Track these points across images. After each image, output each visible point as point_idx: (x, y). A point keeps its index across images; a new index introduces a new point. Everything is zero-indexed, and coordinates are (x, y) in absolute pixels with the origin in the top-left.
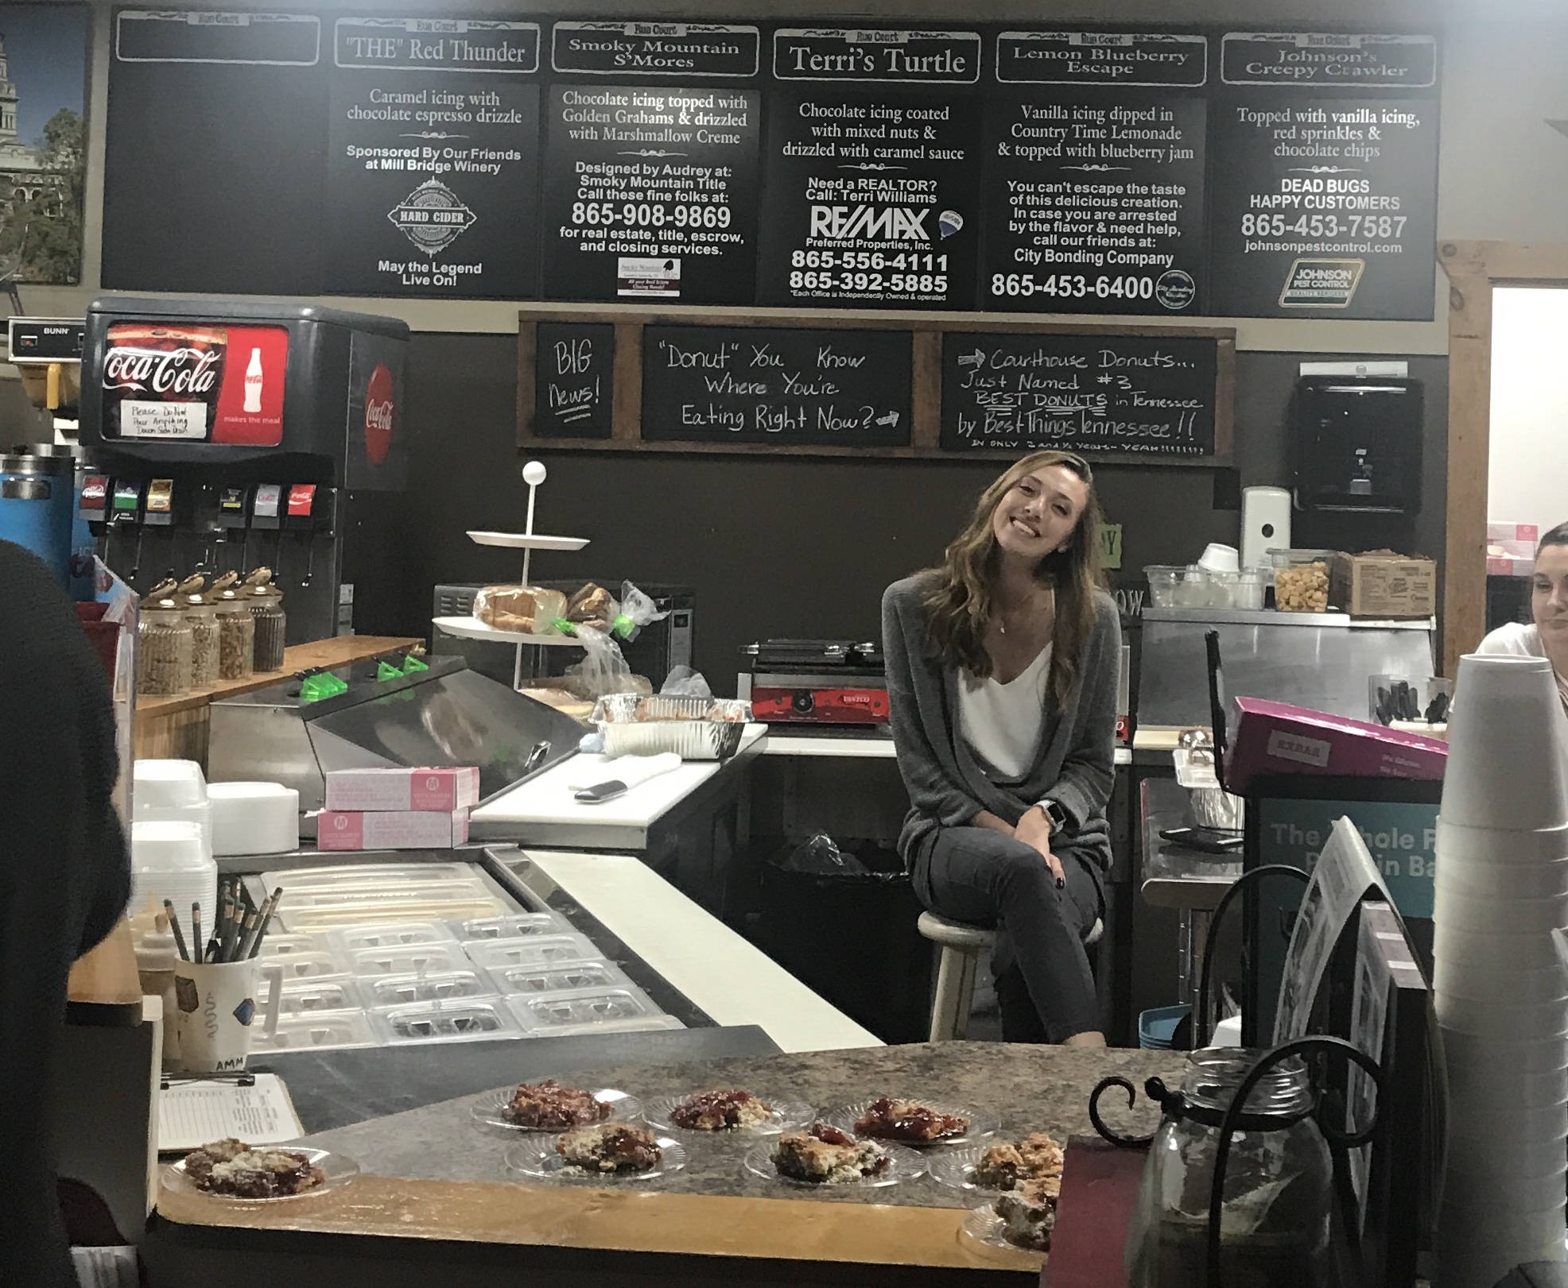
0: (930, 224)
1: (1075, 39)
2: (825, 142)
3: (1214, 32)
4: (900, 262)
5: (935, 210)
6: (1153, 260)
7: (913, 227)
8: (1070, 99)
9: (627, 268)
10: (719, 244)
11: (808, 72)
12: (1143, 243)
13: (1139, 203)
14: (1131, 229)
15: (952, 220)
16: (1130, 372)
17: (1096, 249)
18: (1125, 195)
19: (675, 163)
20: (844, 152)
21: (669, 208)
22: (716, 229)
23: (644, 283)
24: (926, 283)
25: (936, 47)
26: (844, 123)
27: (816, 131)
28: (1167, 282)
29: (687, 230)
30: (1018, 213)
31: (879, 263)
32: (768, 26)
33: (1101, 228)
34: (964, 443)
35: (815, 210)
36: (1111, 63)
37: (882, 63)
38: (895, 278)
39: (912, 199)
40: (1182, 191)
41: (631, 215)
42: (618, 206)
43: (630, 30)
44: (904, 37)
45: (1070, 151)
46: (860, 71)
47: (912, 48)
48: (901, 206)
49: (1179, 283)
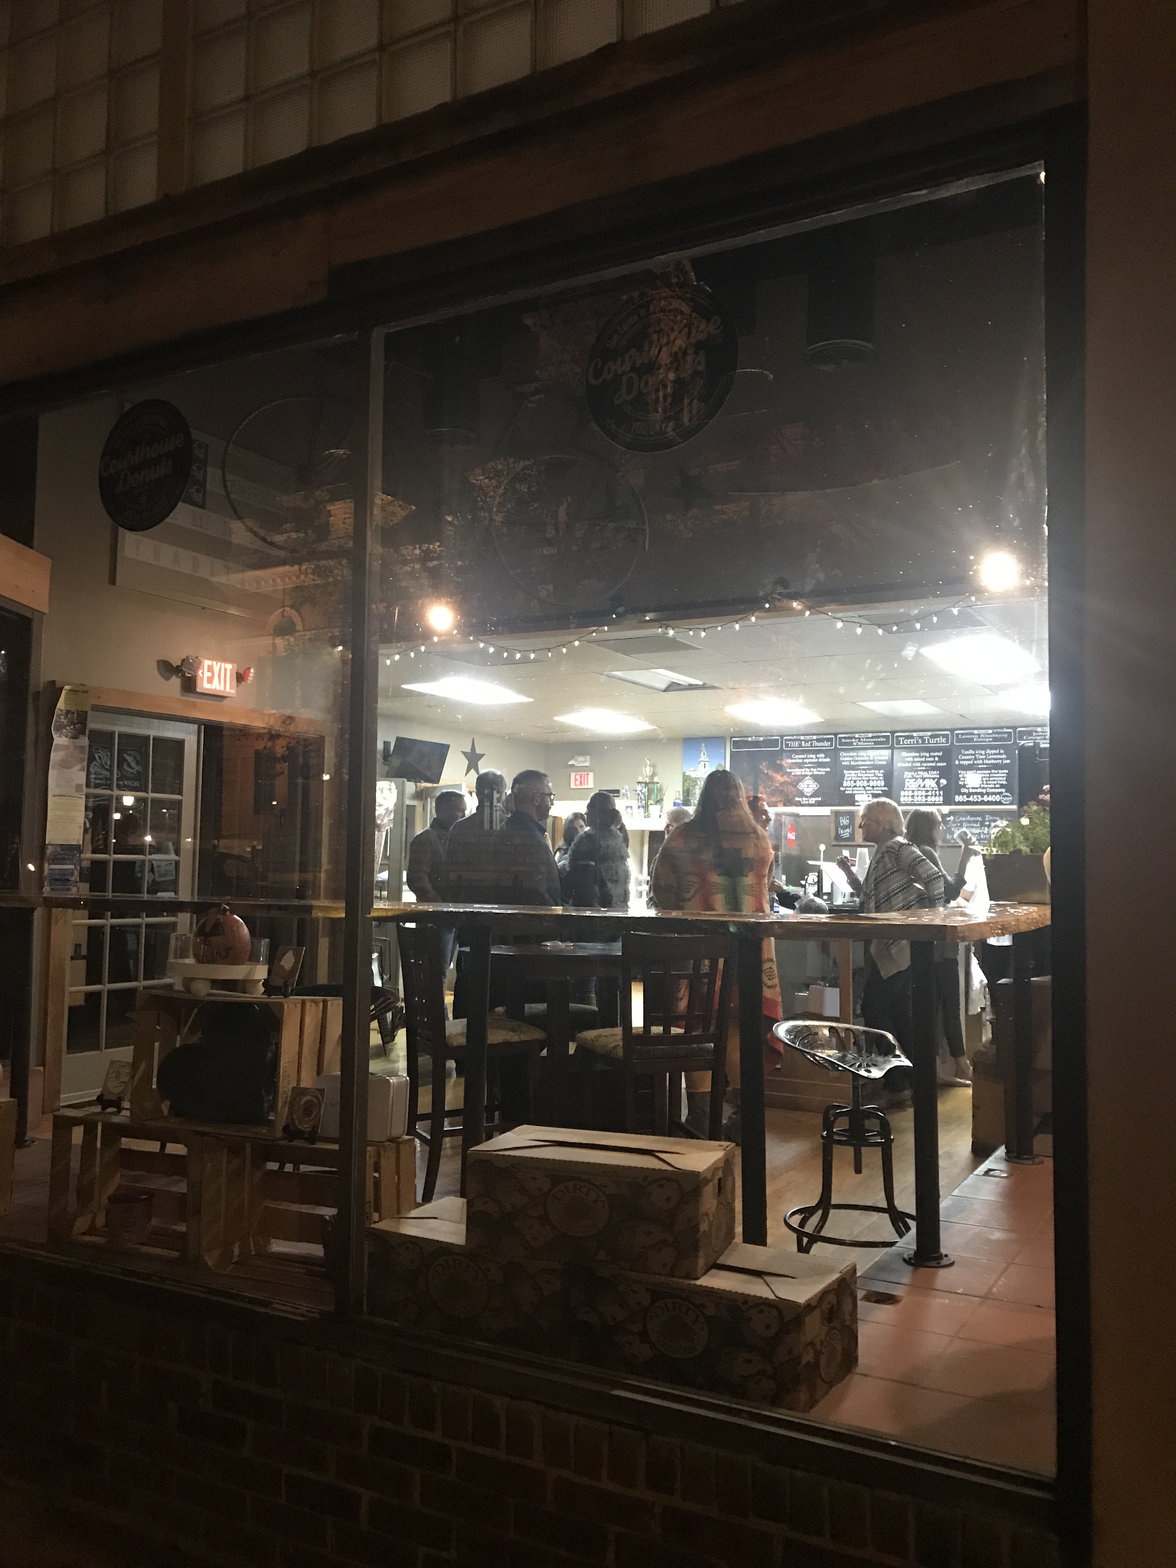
0: (938, 783)
1: (976, 732)
3: (1014, 728)
4: (930, 793)
5: (939, 779)
6: (1000, 790)
7: (933, 784)
8: (974, 748)
9: (858, 797)
10: (882, 790)
11: (904, 744)
12: (997, 786)
13: (995, 775)
14: (993, 782)
15: (943, 782)
17: (984, 788)
18: (991, 773)
19: (869, 769)
21: (868, 781)
24: (937, 799)
25: (939, 736)
26: (914, 757)
28: (1004, 796)
29: (873, 787)
30: (962, 779)
31: (924, 793)
32: (893, 733)
33: (985, 782)
35: (907, 780)
36: (986, 738)
37: (923, 742)
38: (929, 797)
39: (933, 776)
40: (1007, 771)
41: (858, 784)
42: (855, 782)
43: (857, 736)
44: (929, 734)
45: (976, 762)
46: (918, 743)
47: (932, 737)
48: (930, 778)
49: (1007, 796)
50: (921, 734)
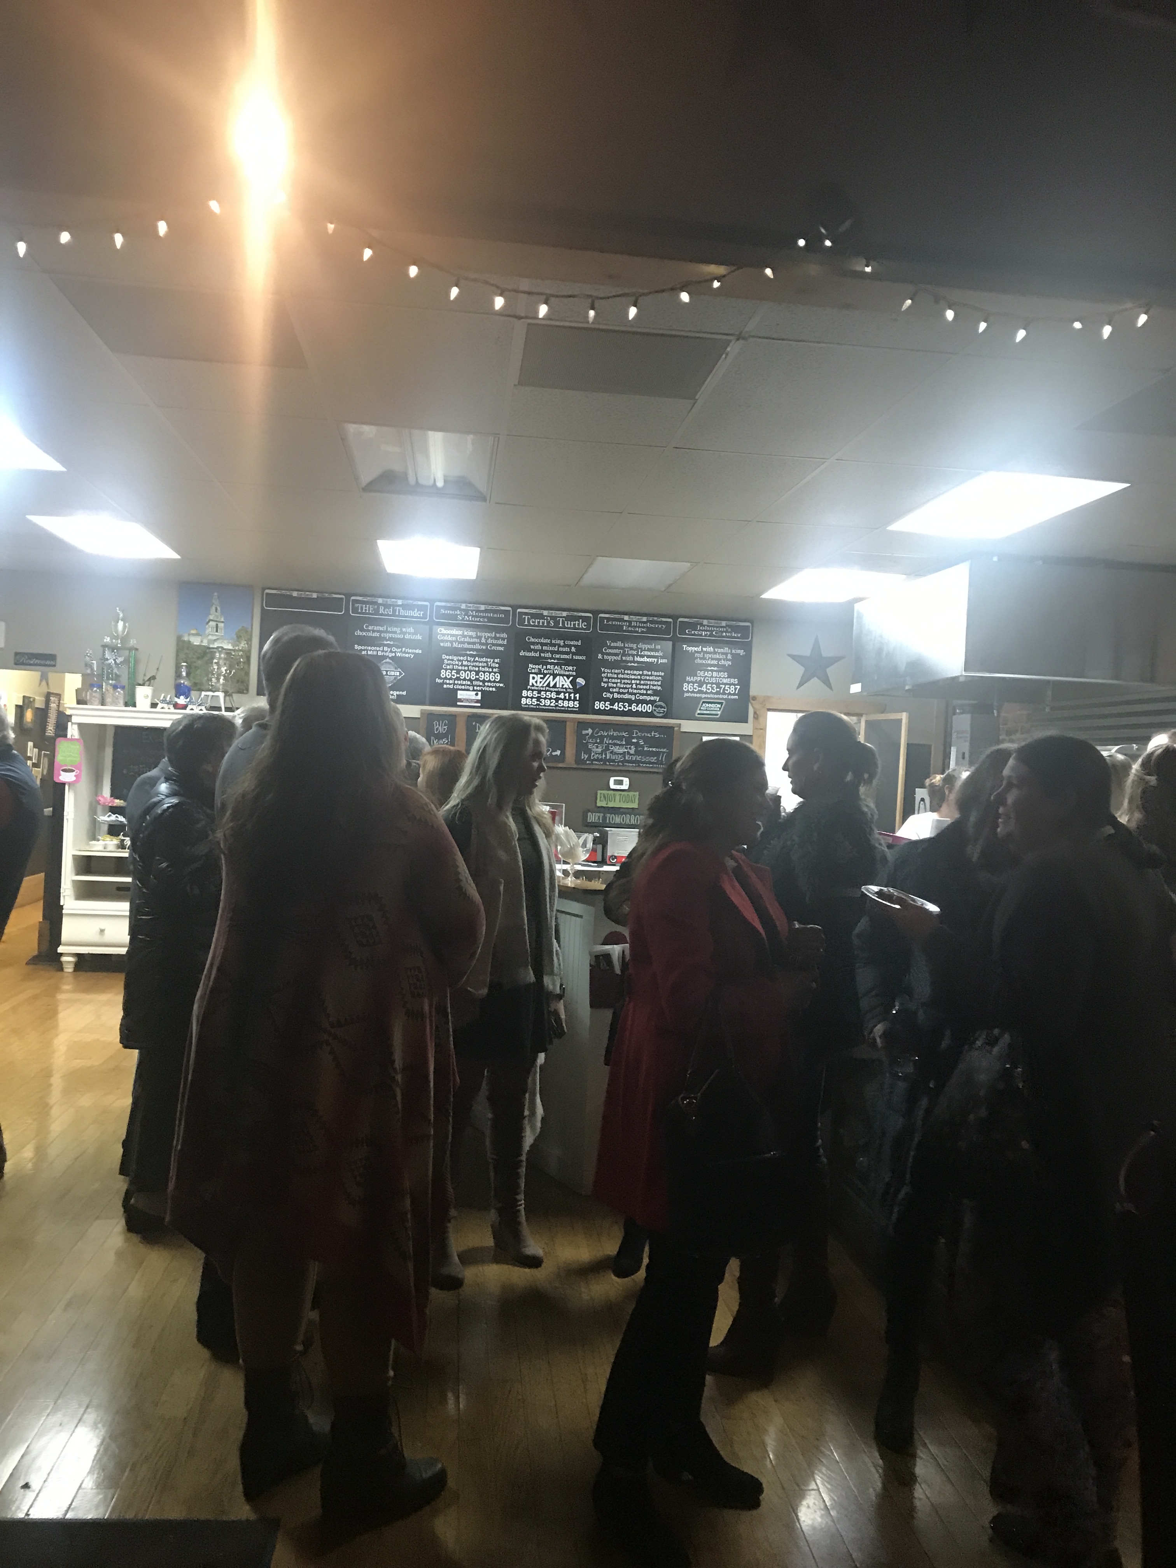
1: (626, 618)
2: (536, 651)
3: (675, 618)
4: (562, 696)
5: (575, 678)
6: (652, 698)
7: (567, 684)
8: (624, 639)
9: (461, 695)
11: (529, 625)
12: (649, 692)
13: (648, 678)
14: (644, 687)
15: (581, 681)
16: (645, 739)
17: (632, 694)
18: (643, 675)
19: (480, 656)
20: (542, 655)
21: (477, 673)
22: (494, 682)
23: (467, 700)
24: (571, 704)
25: (577, 618)
26: (542, 644)
27: (532, 647)
28: (657, 706)
29: (484, 681)
30: (605, 680)
31: (554, 695)
32: (515, 608)
33: (634, 686)
34: (583, 762)
35: (531, 676)
36: (639, 627)
37: (557, 623)
38: (560, 702)
39: (567, 673)
40: (663, 674)
41: (463, 675)
42: (458, 672)
43: (464, 606)
44: (565, 614)
45: (624, 658)
46: (548, 626)
47: (568, 618)
48: (563, 675)
49: (661, 707)
50: (554, 613)
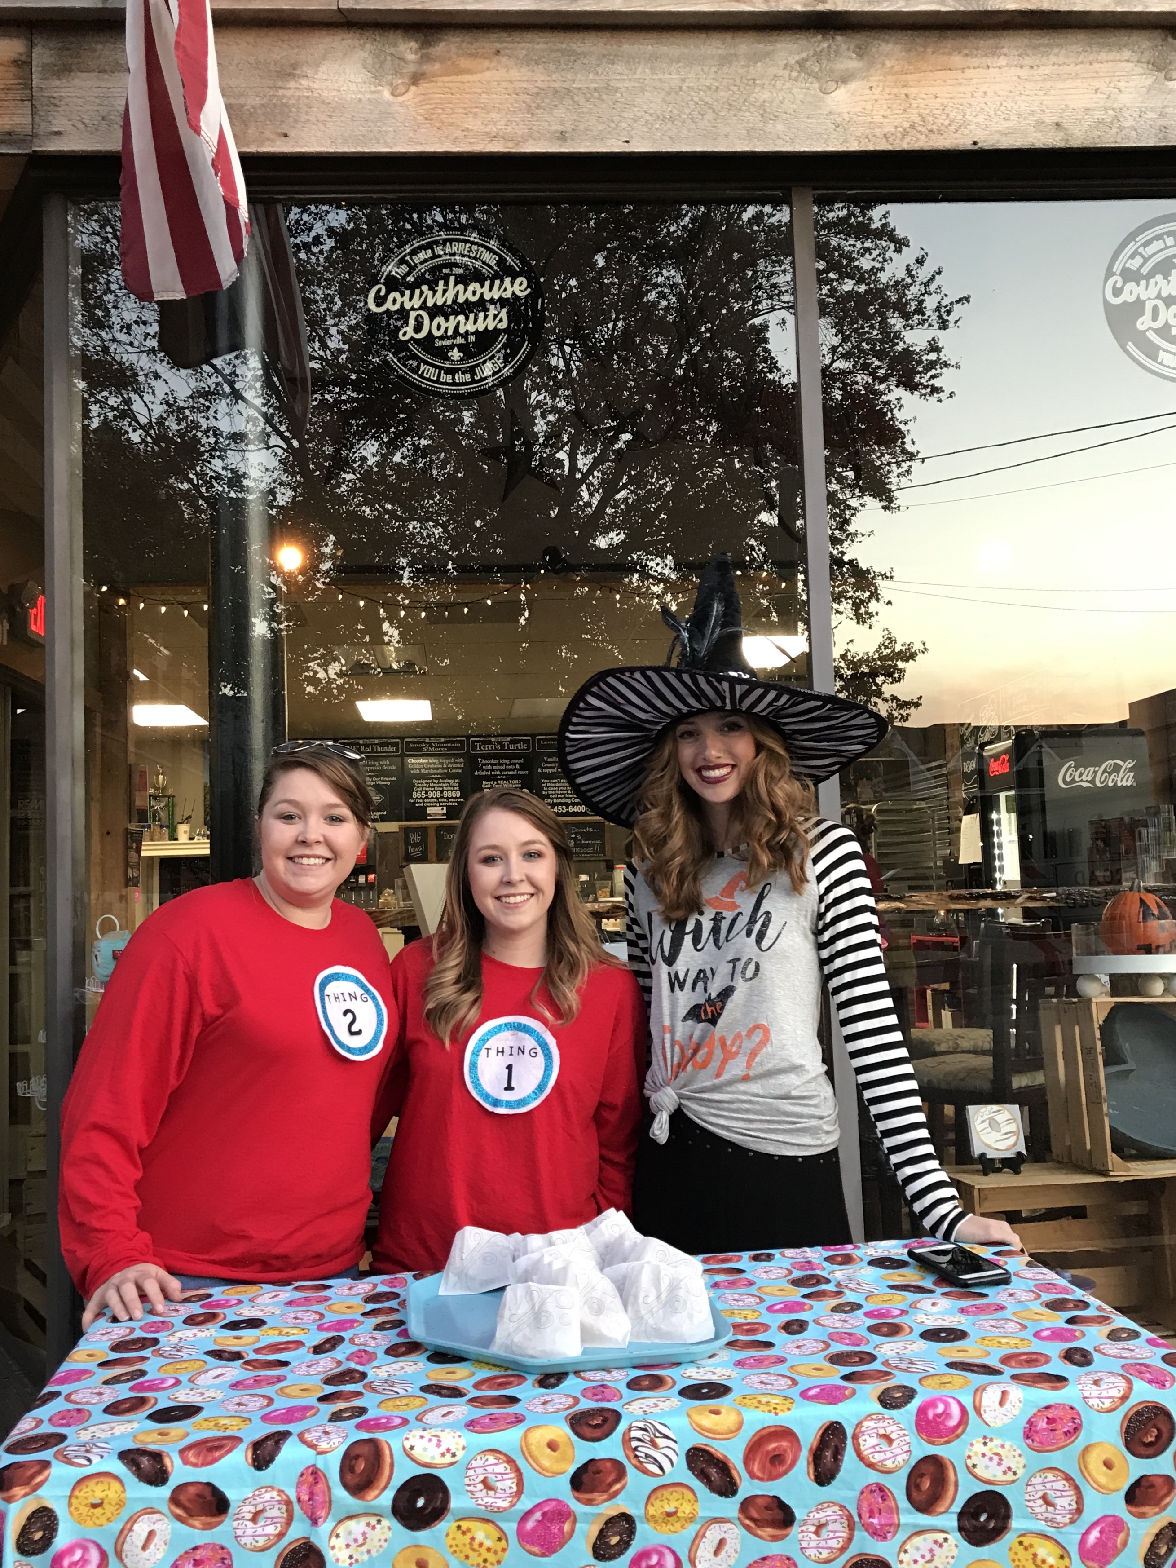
2: (487, 770)
9: (430, 810)
10: (456, 802)
11: (481, 750)
16: (581, 833)
19: (443, 779)
20: (493, 773)
21: (442, 792)
22: (456, 798)
23: (435, 815)
26: (492, 765)
27: (484, 767)
29: (448, 798)
32: (468, 737)
37: (503, 747)
41: (430, 795)
42: (426, 792)
43: (427, 740)
44: (508, 739)
46: (496, 749)
47: (511, 742)
50: (499, 739)
